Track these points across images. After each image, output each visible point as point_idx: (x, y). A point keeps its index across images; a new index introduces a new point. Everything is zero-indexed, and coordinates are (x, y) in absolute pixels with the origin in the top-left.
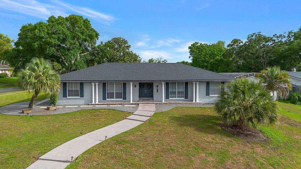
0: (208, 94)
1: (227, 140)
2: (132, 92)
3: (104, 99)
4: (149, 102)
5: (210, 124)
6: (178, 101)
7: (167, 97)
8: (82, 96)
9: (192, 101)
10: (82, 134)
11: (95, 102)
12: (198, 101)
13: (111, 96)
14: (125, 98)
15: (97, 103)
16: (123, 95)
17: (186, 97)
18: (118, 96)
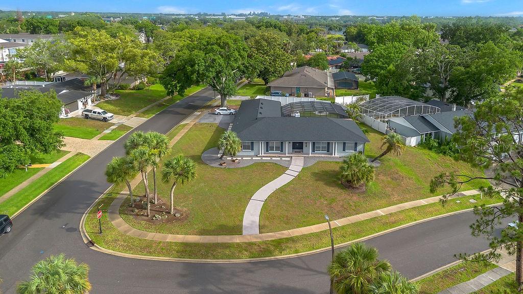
0: (344, 150)
1: (340, 191)
2: (287, 147)
3: (267, 151)
4: (300, 155)
5: (335, 179)
6: (321, 155)
7: (313, 151)
8: (252, 149)
9: (332, 154)
10: (263, 185)
11: (262, 153)
12: (336, 155)
13: (272, 149)
14: (282, 151)
15: (263, 155)
16: (281, 149)
17: (328, 151)
18: (277, 149)
